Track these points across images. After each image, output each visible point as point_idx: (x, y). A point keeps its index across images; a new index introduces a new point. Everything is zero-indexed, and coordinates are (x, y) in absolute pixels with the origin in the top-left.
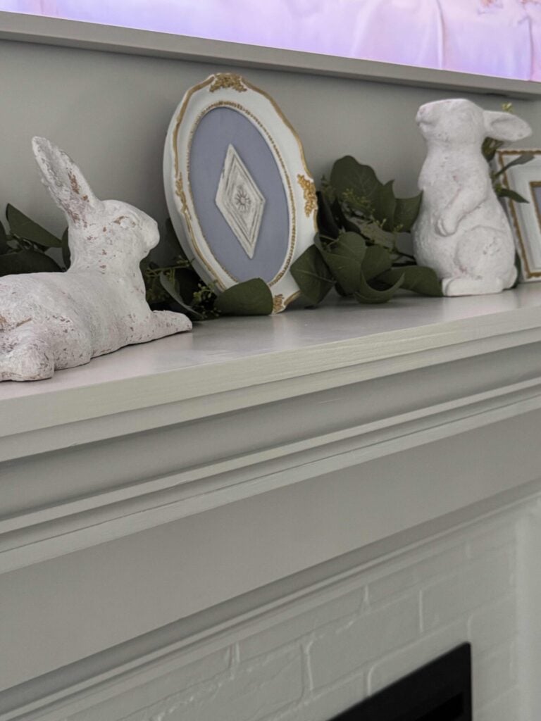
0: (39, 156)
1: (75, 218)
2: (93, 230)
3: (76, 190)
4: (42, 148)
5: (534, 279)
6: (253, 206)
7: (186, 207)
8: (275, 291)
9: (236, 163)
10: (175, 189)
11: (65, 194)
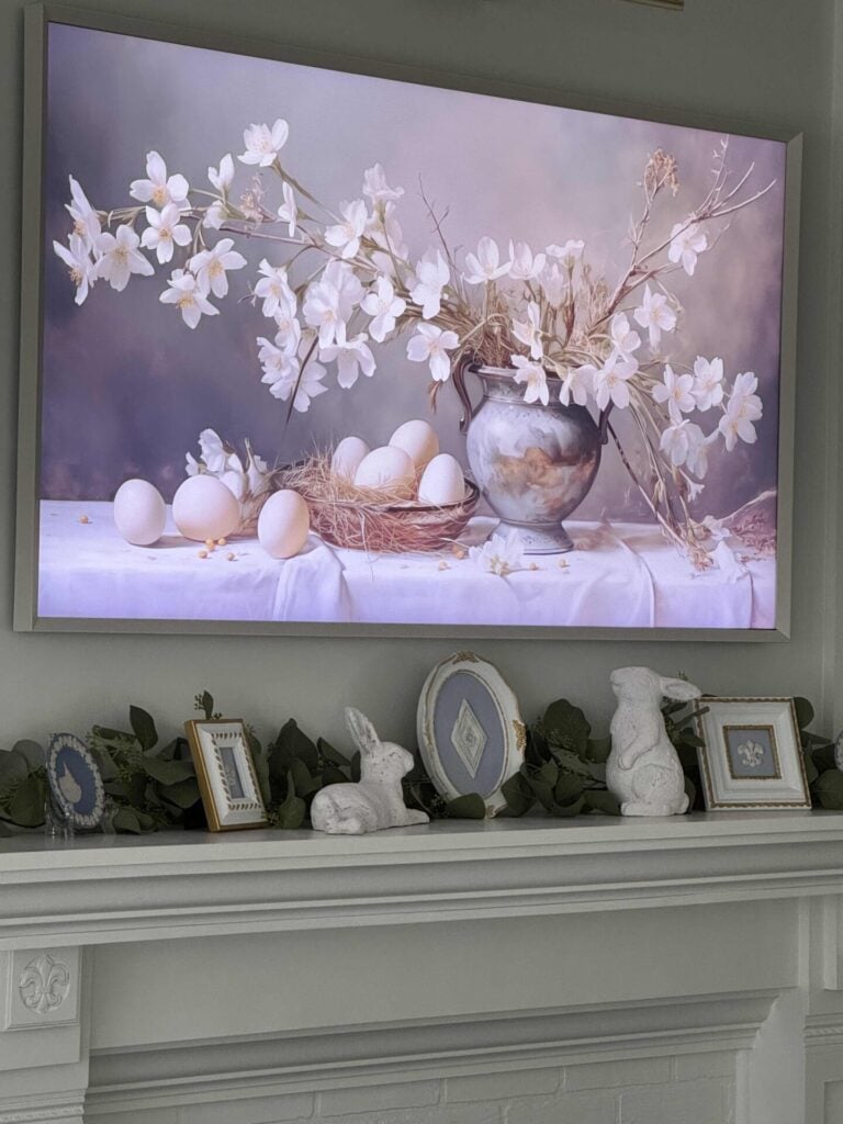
0: (353, 719)
1: (368, 752)
2: (377, 760)
3: (369, 737)
4: (355, 714)
5: (717, 808)
6: (478, 742)
7: (430, 743)
8: (487, 803)
9: (467, 712)
10: (424, 731)
11: (364, 739)
